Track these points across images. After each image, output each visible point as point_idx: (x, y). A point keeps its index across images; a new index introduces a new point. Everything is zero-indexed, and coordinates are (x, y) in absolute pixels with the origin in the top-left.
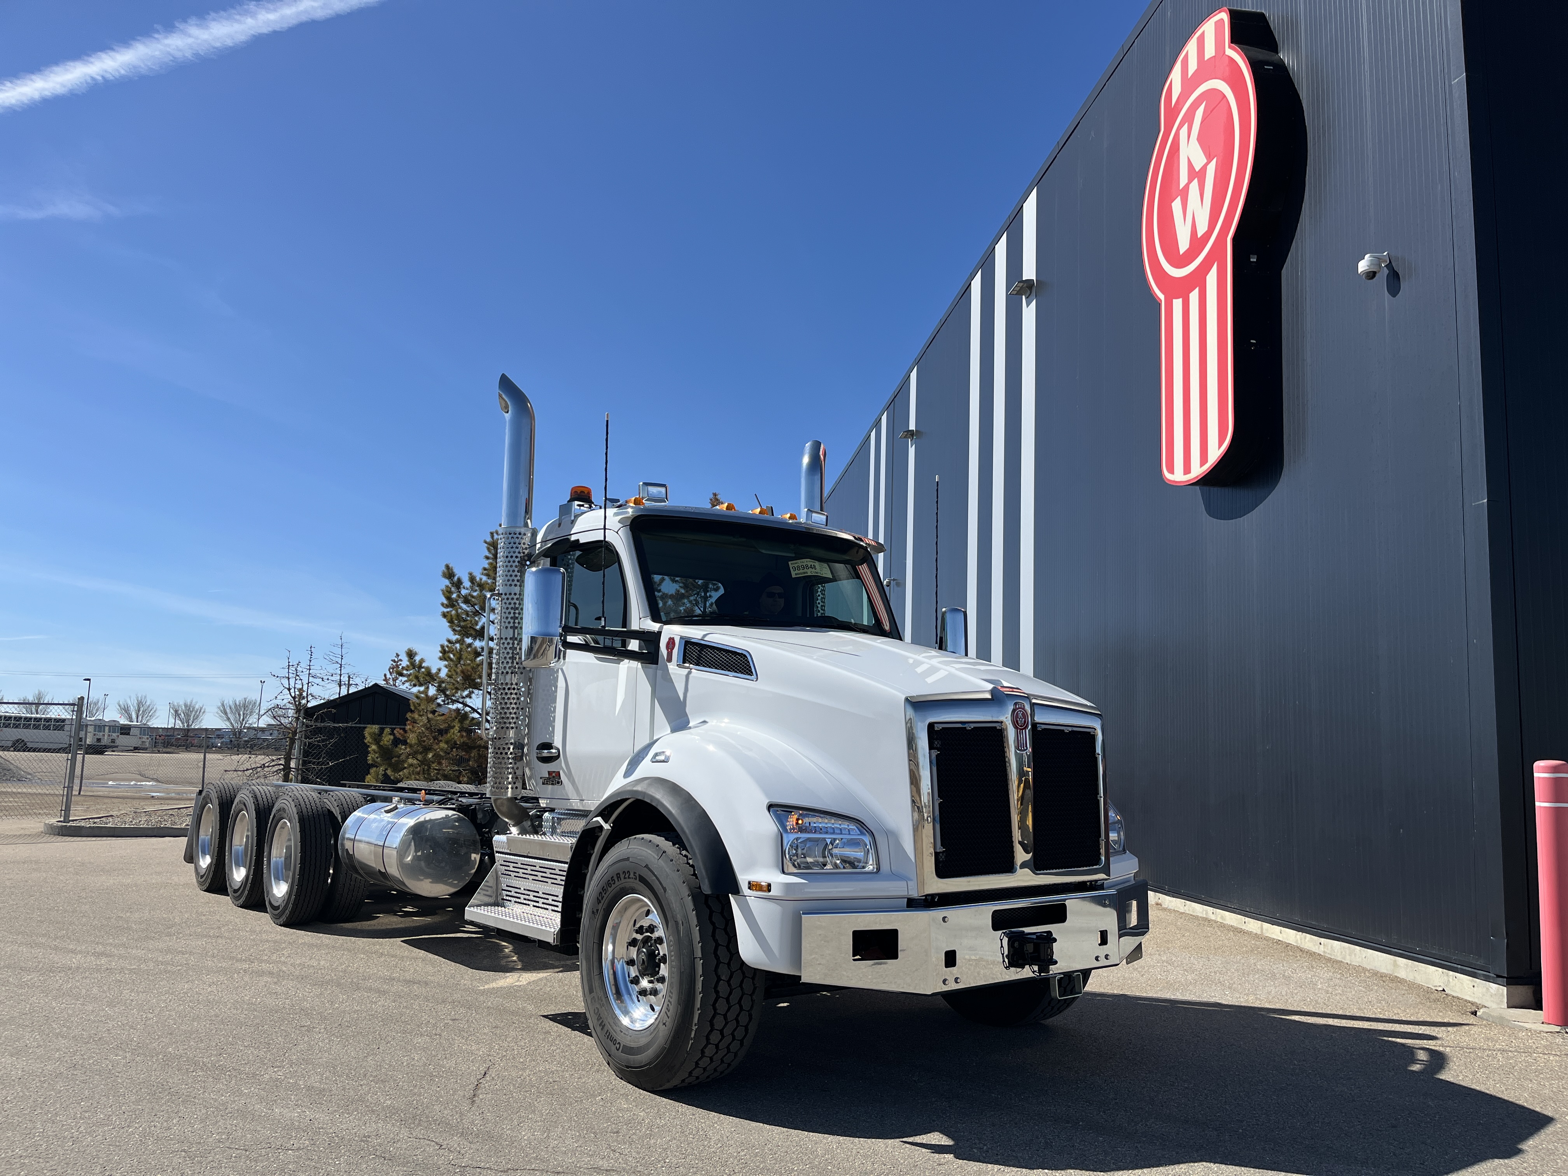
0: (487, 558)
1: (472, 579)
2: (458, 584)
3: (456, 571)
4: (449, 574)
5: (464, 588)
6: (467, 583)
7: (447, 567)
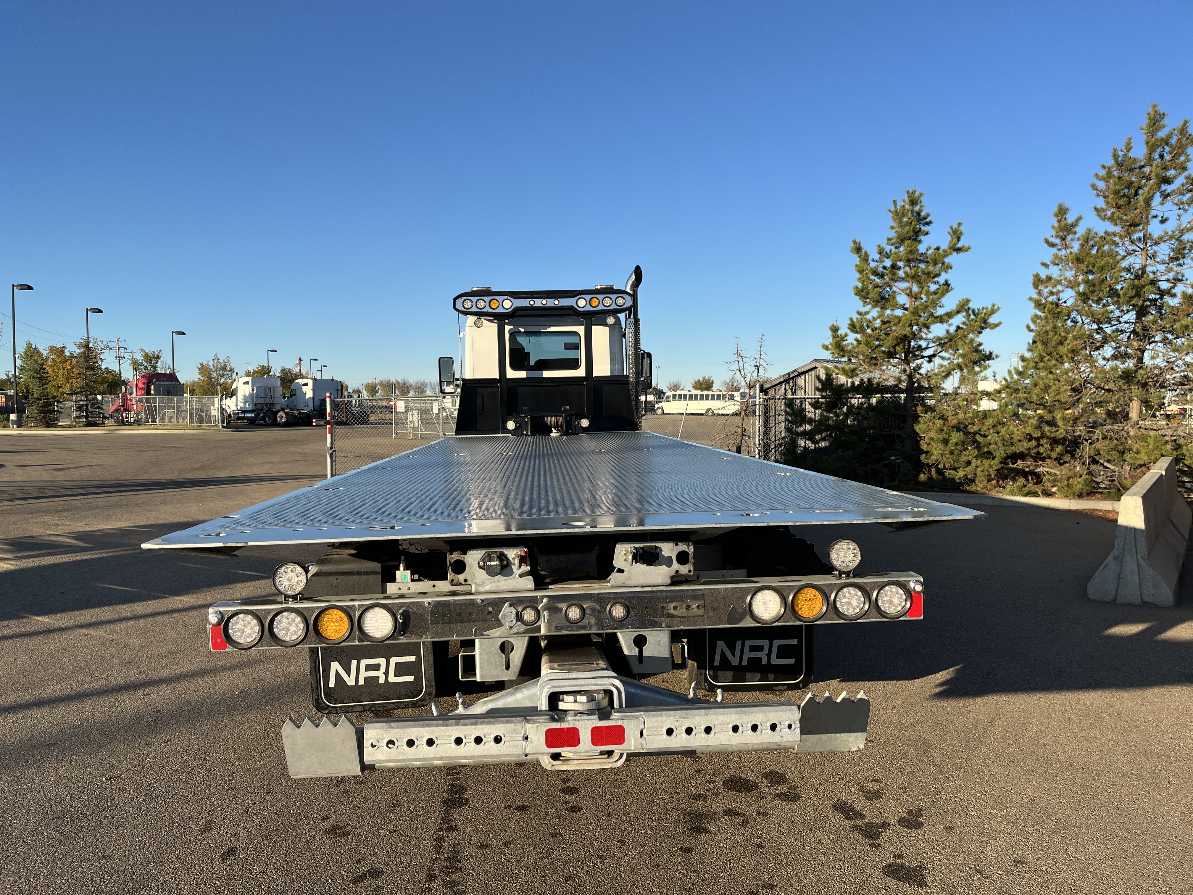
0: (892, 228)
1: (881, 252)
2: (865, 259)
3: (862, 246)
4: (858, 250)
5: (873, 260)
6: (874, 255)
7: (855, 242)
